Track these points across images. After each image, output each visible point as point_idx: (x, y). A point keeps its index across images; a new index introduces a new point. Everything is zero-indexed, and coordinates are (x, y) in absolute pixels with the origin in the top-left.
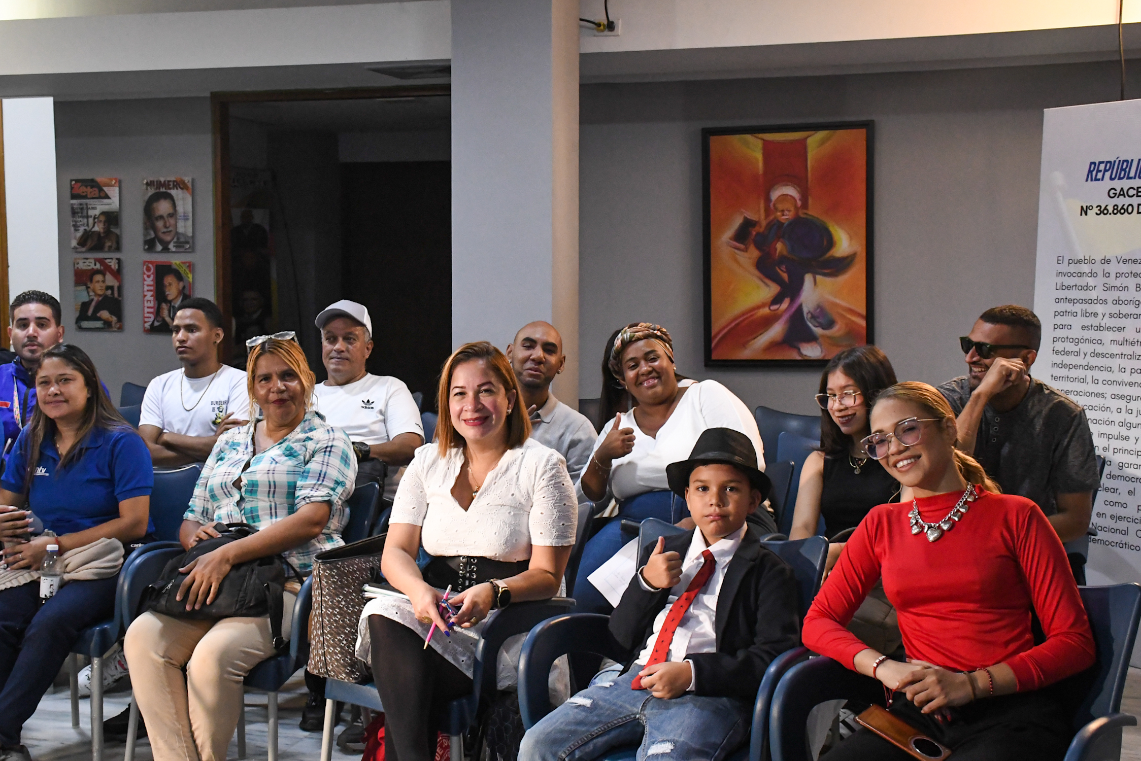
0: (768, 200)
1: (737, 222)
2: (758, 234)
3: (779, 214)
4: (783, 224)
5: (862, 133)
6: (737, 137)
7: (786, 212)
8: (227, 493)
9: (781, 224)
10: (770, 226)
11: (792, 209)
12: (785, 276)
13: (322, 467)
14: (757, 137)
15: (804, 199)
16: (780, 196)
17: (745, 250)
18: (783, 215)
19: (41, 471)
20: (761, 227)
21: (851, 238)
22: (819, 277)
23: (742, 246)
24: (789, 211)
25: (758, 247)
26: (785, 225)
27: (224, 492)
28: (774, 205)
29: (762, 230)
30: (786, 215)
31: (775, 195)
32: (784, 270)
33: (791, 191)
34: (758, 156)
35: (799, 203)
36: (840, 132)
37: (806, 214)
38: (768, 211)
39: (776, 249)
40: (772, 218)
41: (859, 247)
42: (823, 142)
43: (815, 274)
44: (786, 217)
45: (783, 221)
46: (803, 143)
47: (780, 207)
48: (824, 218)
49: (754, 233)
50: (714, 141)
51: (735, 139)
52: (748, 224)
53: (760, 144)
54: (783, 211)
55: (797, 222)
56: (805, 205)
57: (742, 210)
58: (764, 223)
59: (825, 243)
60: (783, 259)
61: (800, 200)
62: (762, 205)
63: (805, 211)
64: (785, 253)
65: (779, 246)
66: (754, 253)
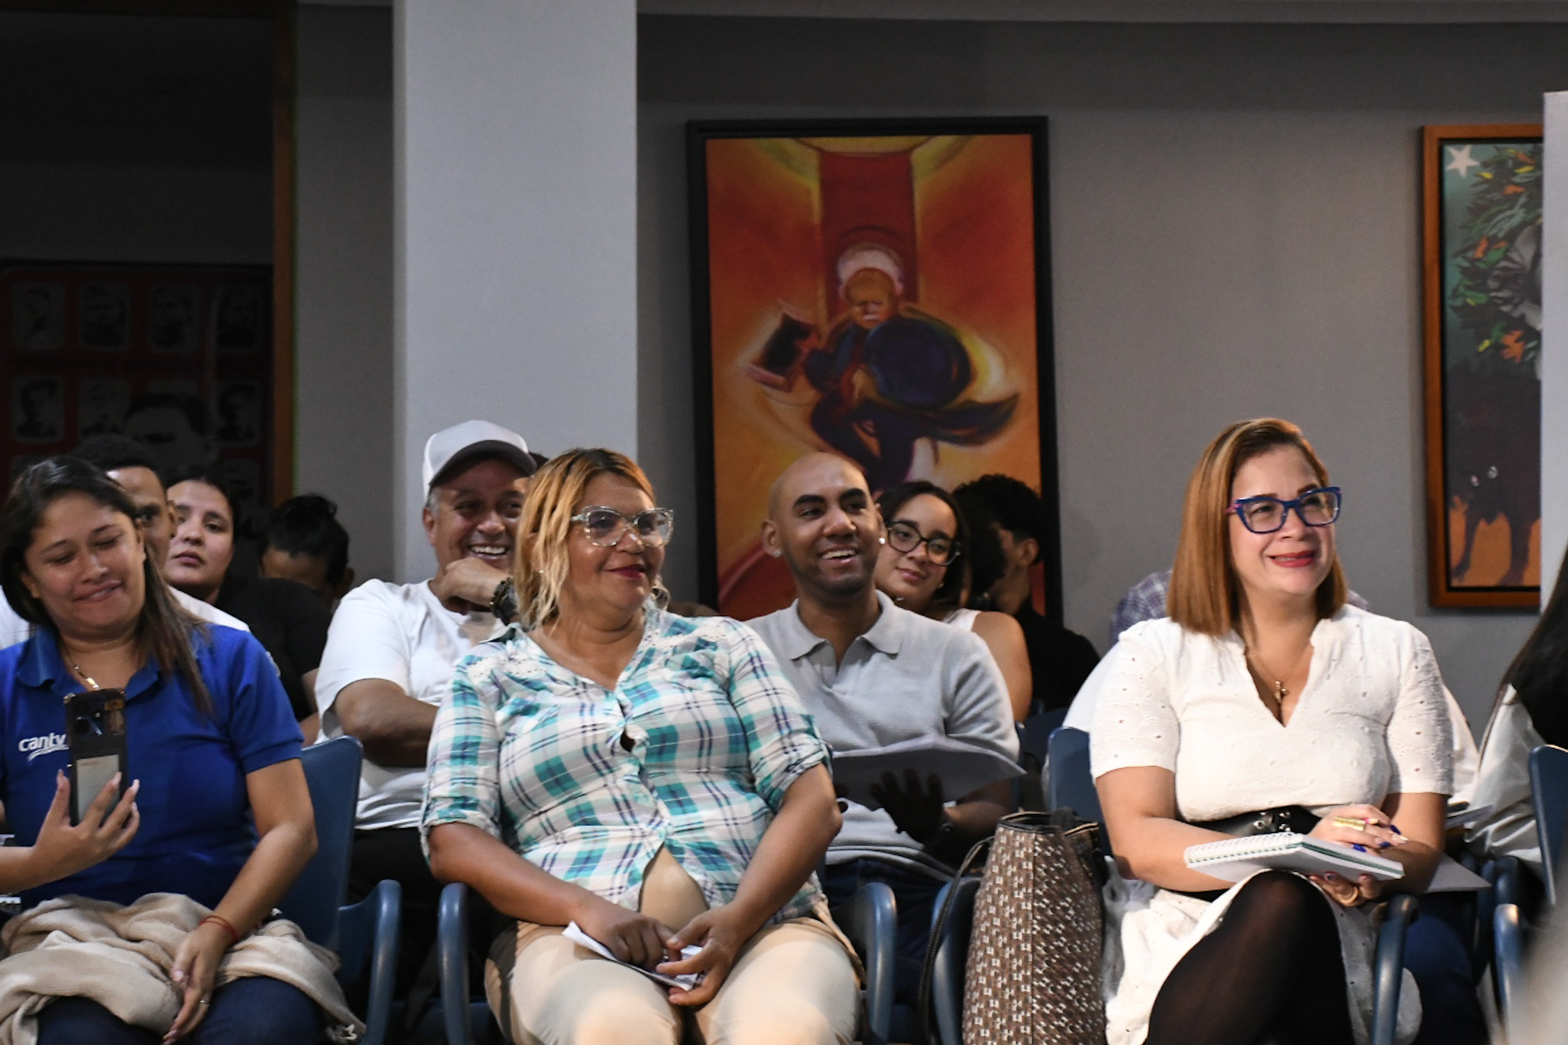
0: (833, 279)
1: (770, 326)
2: (814, 352)
3: (857, 309)
4: (867, 332)
5: (1021, 144)
6: (765, 143)
7: (872, 307)
8: (601, 766)
9: (861, 332)
10: (838, 334)
11: (885, 300)
12: (873, 444)
13: (771, 701)
14: (810, 146)
15: (909, 278)
16: (859, 272)
17: (788, 387)
18: (866, 312)
19: (55, 742)
20: (819, 338)
21: (1007, 364)
22: (944, 446)
23: (780, 379)
24: (879, 304)
25: (815, 382)
26: (872, 332)
27: (595, 766)
28: (847, 289)
29: (821, 345)
30: (872, 313)
31: (848, 269)
32: (871, 430)
33: (879, 261)
34: (810, 183)
35: (899, 287)
36: (979, 140)
37: (912, 310)
38: (834, 303)
39: (852, 386)
40: (842, 317)
41: (1024, 383)
42: (945, 159)
43: (934, 437)
44: (874, 317)
45: (866, 326)
46: (903, 158)
47: (860, 294)
48: (949, 320)
49: (805, 350)
50: (715, 147)
51: (761, 147)
52: (791, 332)
53: (812, 160)
54: (864, 304)
55: (896, 328)
56: (911, 293)
57: (780, 301)
58: (826, 329)
59: (955, 371)
60: (868, 406)
61: (900, 280)
62: (821, 291)
63: (911, 305)
64: (872, 394)
65: (859, 379)
66: (806, 394)
